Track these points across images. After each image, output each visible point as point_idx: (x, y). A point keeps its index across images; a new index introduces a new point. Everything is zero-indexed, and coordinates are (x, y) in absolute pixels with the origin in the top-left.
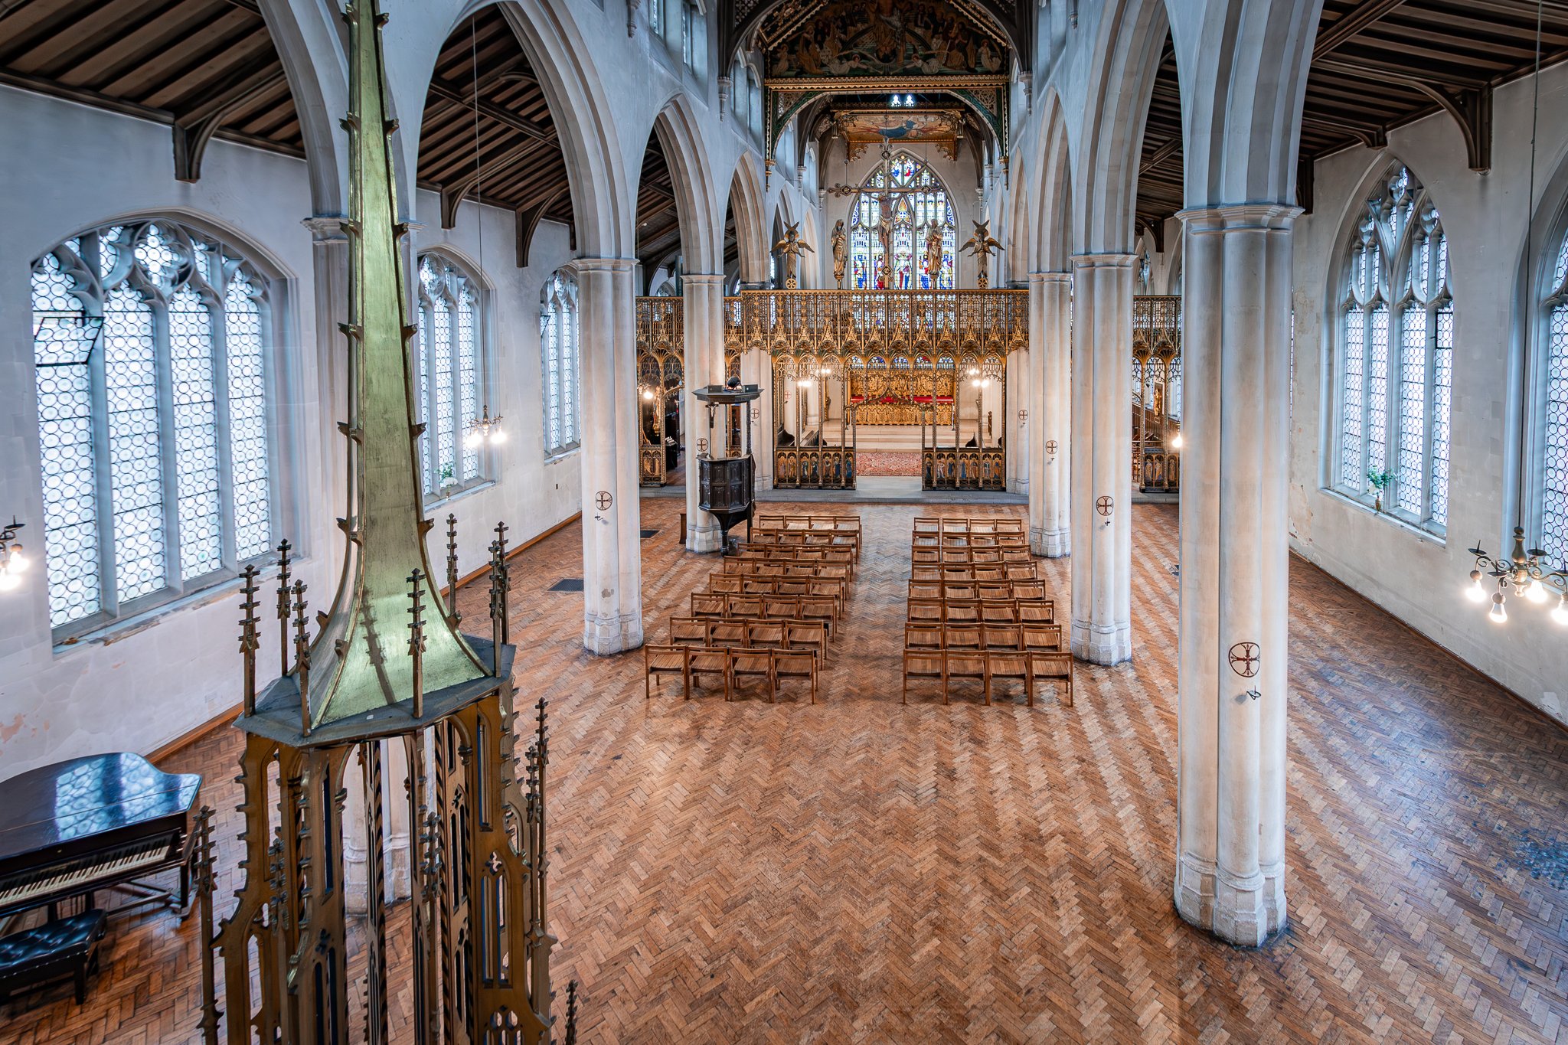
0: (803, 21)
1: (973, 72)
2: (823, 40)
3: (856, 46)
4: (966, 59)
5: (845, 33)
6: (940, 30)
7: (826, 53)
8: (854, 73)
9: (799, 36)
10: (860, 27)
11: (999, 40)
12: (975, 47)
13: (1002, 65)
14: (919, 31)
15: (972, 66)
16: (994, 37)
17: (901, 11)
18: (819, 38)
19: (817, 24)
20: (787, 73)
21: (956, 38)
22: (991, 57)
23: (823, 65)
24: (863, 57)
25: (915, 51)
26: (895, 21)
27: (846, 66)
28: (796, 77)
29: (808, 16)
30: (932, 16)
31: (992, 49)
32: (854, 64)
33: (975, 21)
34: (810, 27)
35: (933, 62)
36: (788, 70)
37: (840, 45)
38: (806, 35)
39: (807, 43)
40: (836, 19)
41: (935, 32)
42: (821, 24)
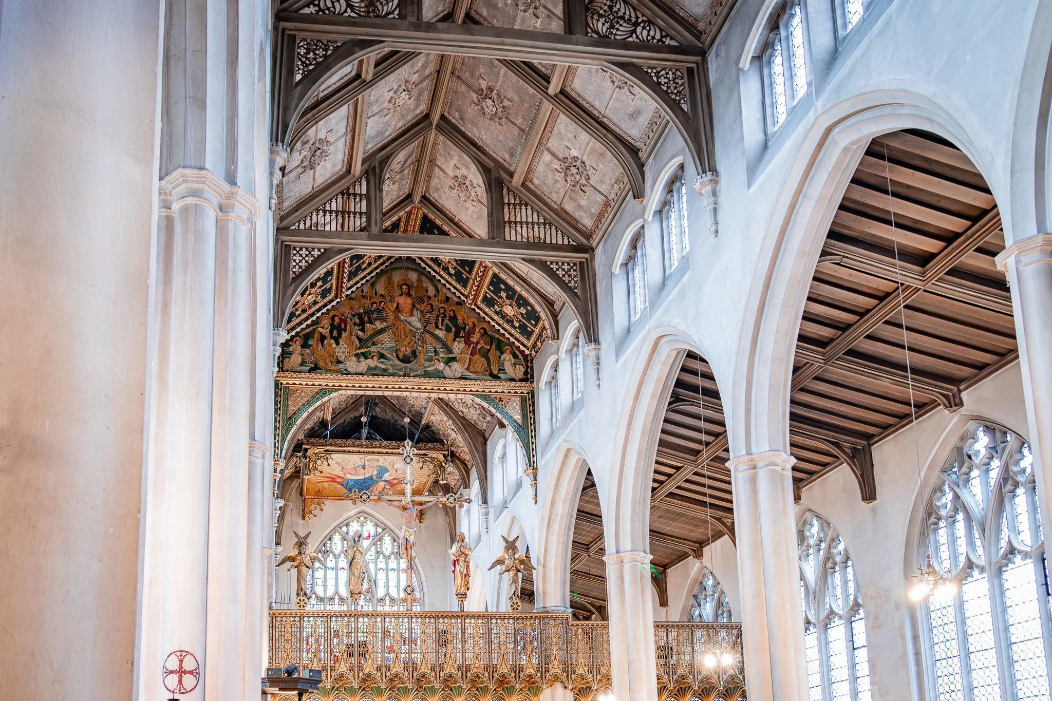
0: (319, 314)
1: (496, 377)
2: (340, 335)
3: (374, 344)
4: (489, 365)
5: (363, 330)
6: (462, 334)
7: (342, 350)
8: (372, 372)
9: (314, 330)
10: (379, 325)
11: (522, 348)
12: (498, 353)
13: (526, 373)
14: (441, 334)
15: (495, 372)
16: (517, 344)
17: (421, 312)
18: (335, 333)
19: (333, 319)
20: (299, 368)
21: (478, 343)
22: (515, 364)
23: (339, 362)
24: (382, 356)
25: (436, 352)
26: (415, 321)
27: (364, 365)
28: (310, 371)
29: (324, 310)
30: (454, 318)
31: (515, 356)
32: (373, 363)
33: (497, 327)
34: (326, 322)
35: (455, 365)
36: (301, 365)
37: (357, 342)
38: (320, 330)
39: (322, 338)
40: (354, 316)
41: (457, 336)
42: (337, 320)
